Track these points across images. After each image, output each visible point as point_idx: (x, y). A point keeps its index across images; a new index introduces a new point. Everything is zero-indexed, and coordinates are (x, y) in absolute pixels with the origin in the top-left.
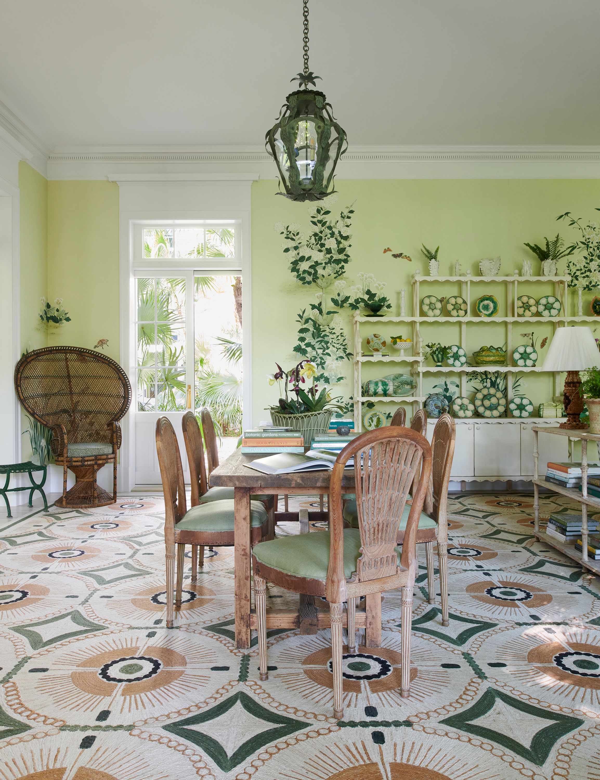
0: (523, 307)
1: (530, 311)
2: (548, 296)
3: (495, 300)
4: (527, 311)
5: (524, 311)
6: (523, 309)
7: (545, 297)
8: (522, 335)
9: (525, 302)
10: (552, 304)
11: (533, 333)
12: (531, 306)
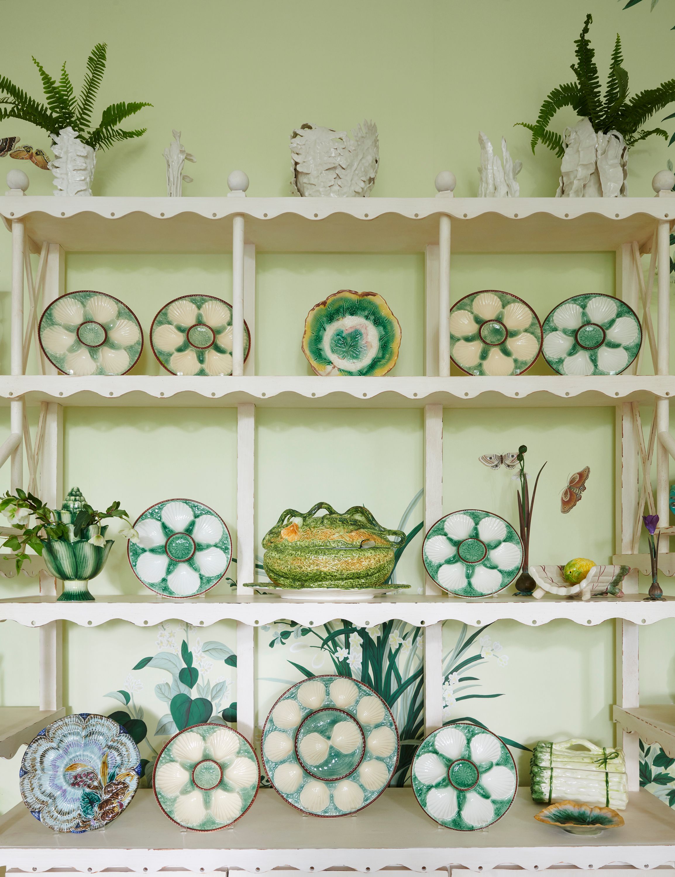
0: (478, 336)
1: (507, 353)
2: (587, 297)
3: (384, 312)
4: (495, 353)
5: (484, 356)
6: (476, 347)
7: (574, 299)
8: (487, 459)
9: (487, 314)
10: (603, 328)
11: (523, 449)
12: (511, 334)
